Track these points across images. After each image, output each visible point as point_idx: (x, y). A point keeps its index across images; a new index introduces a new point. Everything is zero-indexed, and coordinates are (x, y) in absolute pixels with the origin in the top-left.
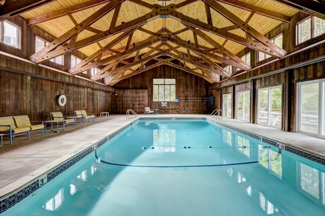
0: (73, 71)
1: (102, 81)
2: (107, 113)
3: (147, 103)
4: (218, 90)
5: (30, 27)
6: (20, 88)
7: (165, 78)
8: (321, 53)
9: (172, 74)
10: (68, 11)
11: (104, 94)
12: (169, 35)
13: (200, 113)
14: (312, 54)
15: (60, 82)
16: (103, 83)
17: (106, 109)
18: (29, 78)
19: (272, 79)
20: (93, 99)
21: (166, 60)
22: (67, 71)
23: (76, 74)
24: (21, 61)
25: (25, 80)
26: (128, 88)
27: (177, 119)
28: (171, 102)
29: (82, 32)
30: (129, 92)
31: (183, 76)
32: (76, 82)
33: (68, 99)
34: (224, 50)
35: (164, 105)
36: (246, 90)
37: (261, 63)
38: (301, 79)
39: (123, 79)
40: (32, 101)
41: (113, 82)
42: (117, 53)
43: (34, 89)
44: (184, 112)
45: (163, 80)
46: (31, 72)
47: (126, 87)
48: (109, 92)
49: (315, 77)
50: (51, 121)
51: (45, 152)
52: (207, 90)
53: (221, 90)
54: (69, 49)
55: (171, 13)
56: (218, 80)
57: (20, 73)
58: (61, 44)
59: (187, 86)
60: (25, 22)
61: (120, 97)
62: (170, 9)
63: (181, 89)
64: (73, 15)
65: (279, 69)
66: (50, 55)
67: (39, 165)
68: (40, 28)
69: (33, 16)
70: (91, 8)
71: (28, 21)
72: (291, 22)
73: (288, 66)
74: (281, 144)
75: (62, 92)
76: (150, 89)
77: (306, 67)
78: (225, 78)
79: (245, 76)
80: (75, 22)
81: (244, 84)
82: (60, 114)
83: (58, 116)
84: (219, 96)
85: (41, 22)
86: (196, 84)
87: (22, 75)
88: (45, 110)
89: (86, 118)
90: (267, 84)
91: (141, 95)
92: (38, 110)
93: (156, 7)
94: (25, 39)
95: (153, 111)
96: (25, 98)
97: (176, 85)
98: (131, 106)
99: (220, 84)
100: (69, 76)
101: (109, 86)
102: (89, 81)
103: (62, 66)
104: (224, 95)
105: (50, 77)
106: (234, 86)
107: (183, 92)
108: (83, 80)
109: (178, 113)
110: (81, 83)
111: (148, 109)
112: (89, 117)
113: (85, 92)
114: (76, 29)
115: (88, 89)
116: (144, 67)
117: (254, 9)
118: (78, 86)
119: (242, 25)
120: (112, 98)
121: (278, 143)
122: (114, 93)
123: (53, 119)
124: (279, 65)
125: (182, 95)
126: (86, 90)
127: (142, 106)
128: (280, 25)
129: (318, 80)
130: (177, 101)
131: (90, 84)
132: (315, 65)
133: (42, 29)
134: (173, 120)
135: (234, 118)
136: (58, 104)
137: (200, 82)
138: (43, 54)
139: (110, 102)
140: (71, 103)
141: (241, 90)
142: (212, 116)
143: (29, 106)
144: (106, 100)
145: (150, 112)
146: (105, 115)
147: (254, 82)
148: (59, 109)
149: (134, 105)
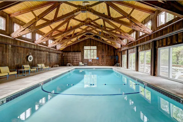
0: (37, 42)
1: (55, 47)
2: (57, 65)
3: (81, 60)
4: (120, 52)
5: (11, 19)
6: (5, 52)
7: (91, 46)
8: (168, 31)
9: (95, 43)
10: (31, 9)
11: (56, 55)
12: (90, 22)
13: (110, 66)
14: (164, 32)
15: (29, 49)
16: (56, 49)
17: (58, 63)
18: (10, 46)
19: (146, 46)
20: (50, 58)
21: (91, 36)
22: (33, 42)
23: (39, 44)
24: (5, 37)
25: (8, 47)
26: (70, 52)
27: (96, 68)
28: (94, 59)
29: (39, 21)
30: (70, 53)
31: (101, 44)
32: (38, 48)
33: (34, 57)
34: (120, 30)
35: (90, 61)
36: (134, 53)
37: (141, 37)
38: (160, 46)
39: (67, 46)
40: (12, 58)
41: (61, 48)
42: (61, 32)
43: (13, 52)
44: (101, 65)
45: (89, 47)
46: (11, 43)
47: (69, 51)
48: (59, 54)
49: (167, 45)
50: (23, 70)
51: (11, 87)
52: (114, 52)
53: (122, 53)
54: (31, 30)
55: (87, 10)
56: (120, 47)
57: (5, 43)
58: (27, 28)
59: (103, 50)
60: (8, 16)
61: (65, 57)
62: (87, 8)
63: (100, 52)
64: (34, 11)
65: (148, 41)
66: (21, 34)
67: (4, 93)
68: (17, 19)
69: (12, 12)
70: (44, 8)
71: (9, 15)
72: (155, 14)
73: (153, 39)
74: (145, 83)
75: (30, 53)
76: (82, 52)
77: (162, 39)
78: (123, 46)
79: (132, 45)
80: (35, 15)
81: (132, 49)
82: (28, 66)
83: (27, 67)
84: (121, 56)
85: (17, 15)
86: (108, 49)
87: (6, 44)
88: (20, 64)
89: (44, 68)
90: (144, 49)
91: (77, 55)
92: (16, 63)
93: (79, 6)
94: (8, 25)
95: (84, 64)
96: (8, 57)
97: (97, 50)
98: (72, 61)
99: (121, 49)
100: (34, 45)
101: (59, 50)
102: (46, 48)
103: (30, 39)
104: (123, 55)
105: (23, 45)
106: (128, 50)
107: (101, 54)
108: (43, 47)
109: (98, 65)
110: (42, 49)
111: (81, 63)
112: (46, 68)
113: (44, 54)
114: (36, 19)
115: (47, 52)
116: (79, 39)
117: (134, 7)
118: (40, 50)
119: (127, 15)
120: (61, 57)
121: (144, 82)
122: (62, 54)
123: (24, 69)
124: (148, 38)
125: (100, 55)
126: (45, 53)
127: (78, 61)
128: (149, 16)
129: (168, 47)
130: (97, 58)
131: (47, 49)
132: (167, 38)
133: (18, 19)
134: (94, 69)
135: (127, 68)
136: (28, 60)
137: (110, 48)
138: (18, 33)
139: (60, 59)
140: (36, 60)
141: (131, 53)
142: (115, 67)
143: (10, 62)
144: (57, 58)
145: (82, 65)
146: (56, 66)
147: (137, 48)
148: (28, 63)
149: (73, 61)
